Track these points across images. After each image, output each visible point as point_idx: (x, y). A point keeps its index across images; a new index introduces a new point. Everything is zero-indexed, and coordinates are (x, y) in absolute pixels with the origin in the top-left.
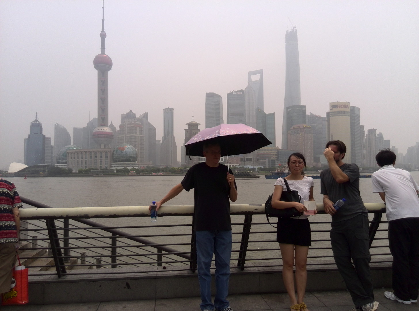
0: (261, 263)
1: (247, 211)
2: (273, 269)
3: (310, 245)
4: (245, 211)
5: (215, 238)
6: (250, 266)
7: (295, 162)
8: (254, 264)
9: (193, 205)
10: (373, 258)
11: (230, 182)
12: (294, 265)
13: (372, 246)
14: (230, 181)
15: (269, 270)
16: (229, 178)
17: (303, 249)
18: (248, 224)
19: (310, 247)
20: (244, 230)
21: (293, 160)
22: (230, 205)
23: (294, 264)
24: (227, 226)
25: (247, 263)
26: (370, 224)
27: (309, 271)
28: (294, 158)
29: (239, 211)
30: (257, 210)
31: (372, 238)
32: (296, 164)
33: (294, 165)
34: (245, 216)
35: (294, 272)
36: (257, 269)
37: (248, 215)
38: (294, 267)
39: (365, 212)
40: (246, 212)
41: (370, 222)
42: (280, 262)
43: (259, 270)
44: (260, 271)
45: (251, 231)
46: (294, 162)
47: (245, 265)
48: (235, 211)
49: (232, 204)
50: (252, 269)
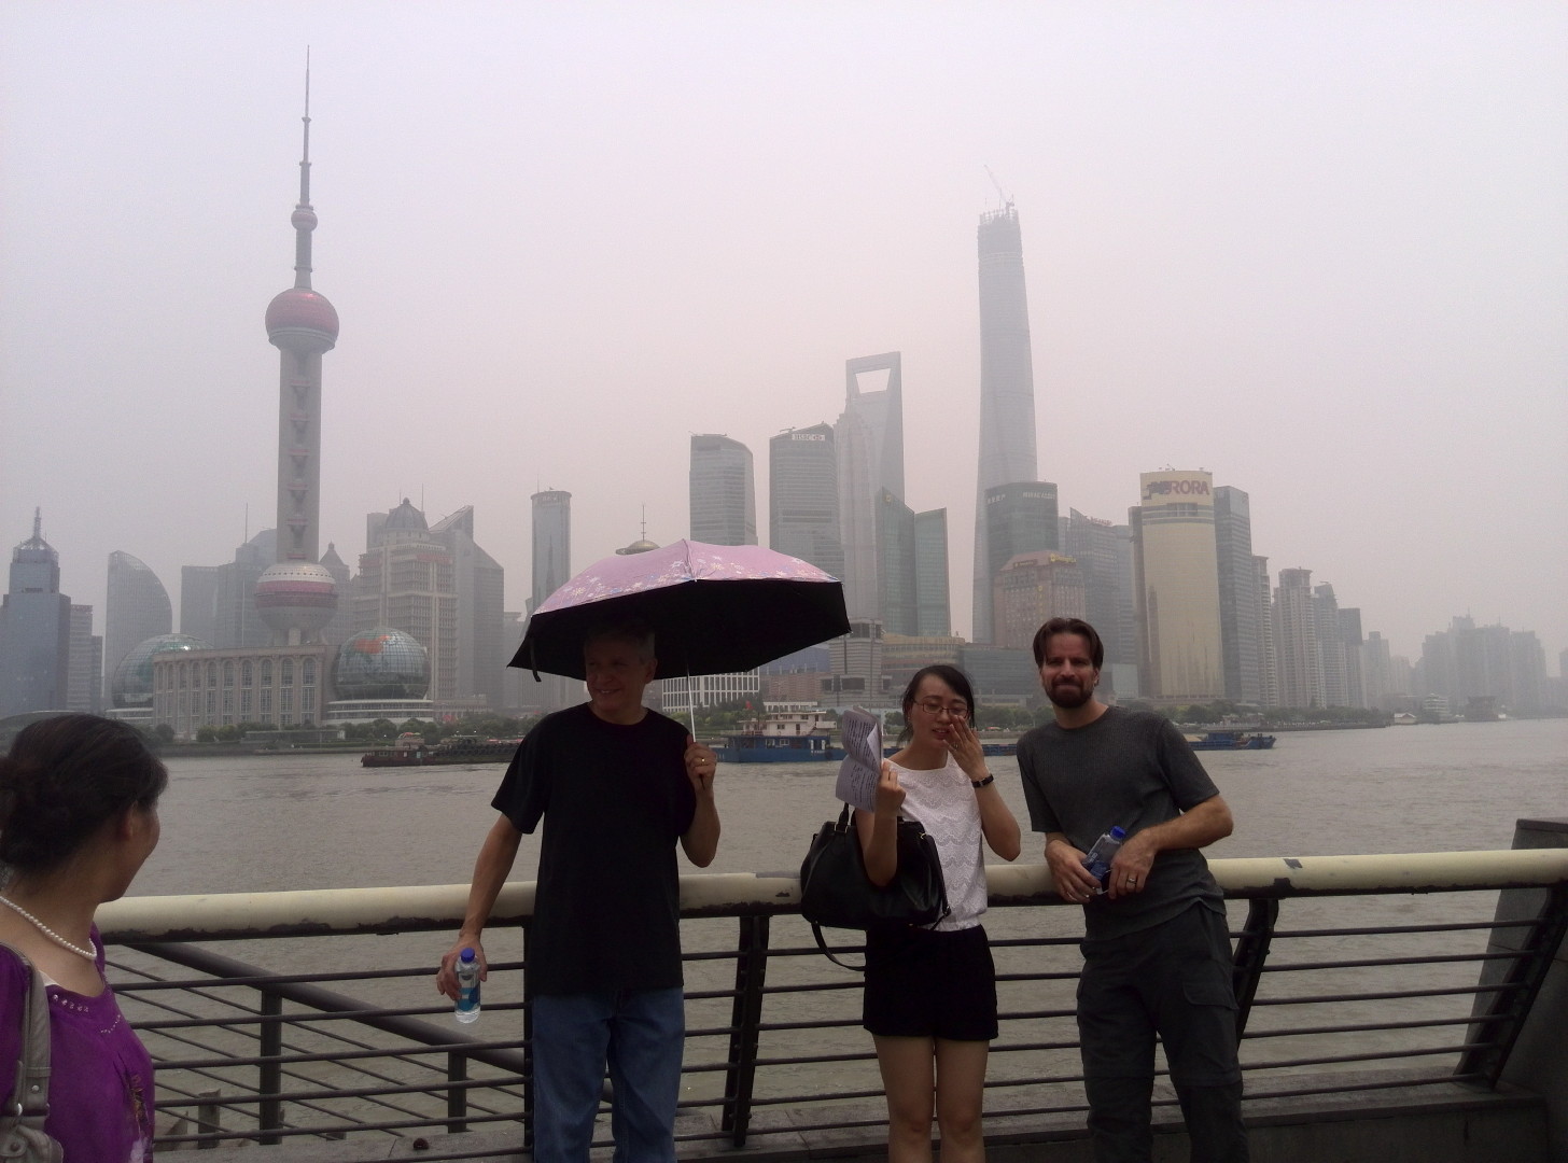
0: (824, 1109)
1: (749, 900)
2: (864, 1138)
3: (995, 1035)
4: (737, 900)
5: (612, 1024)
6: (774, 1125)
7: (936, 703)
8: (795, 1117)
10: (1253, 1082)
11: (701, 776)
12: (935, 1119)
13: (1247, 1030)
14: (701, 770)
15: (848, 1140)
16: (698, 760)
17: (964, 1053)
18: (752, 954)
19: (993, 1043)
20: (741, 980)
21: (931, 693)
22: (680, 876)
23: (935, 1116)
25: (759, 1117)
26: (1235, 943)
27: (992, 1142)
29: (716, 902)
30: (787, 895)
31: (1246, 999)
32: (941, 711)
34: (741, 921)
35: (936, 1146)
36: (800, 1140)
37: (754, 916)
38: (935, 1127)
39: (1213, 897)
40: (744, 904)
41: (1235, 935)
42: (879, 1109)
43: (806, 1144)
44: (812, 1148)
45: (768, 983)
46: (934, 702)
47: (752, 1126)
48: (697, 904)
50: (780, 1138)
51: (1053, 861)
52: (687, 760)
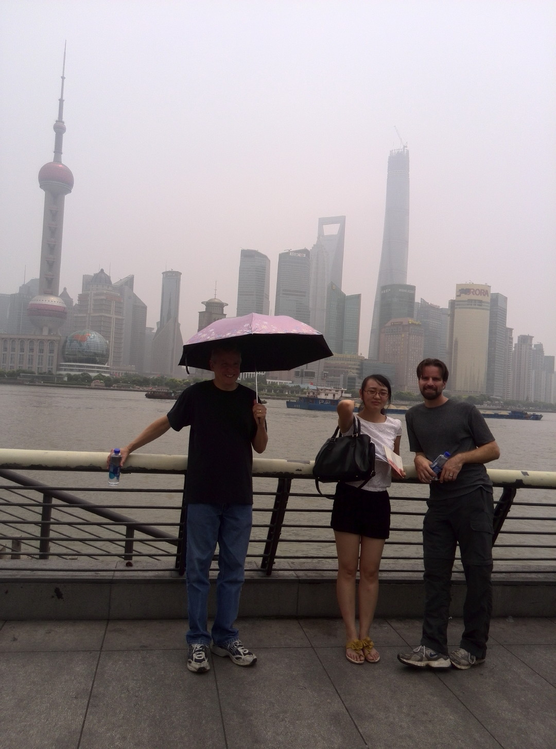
0: (304, 563)
1: (284, 471)
2: (323, 576)
3: (388, 538)
4: (278, 470)
5: (221, 518)
6: (283, 568)
7: (374, 391)
8: (292, 565)
9: (185, 456)
10: (498, 565)
11: (259, 418)
12: (358, 571)
13: (495, 544)
14: (258, 415)
15: (316, 576)
16: (258, 411)
17: (373, 543)
18: (283, 494)
19: (387, 540)
20: (276, 505)
21: (371, 386)
22: (254, 459)
23: (358, 569)
24: (245, 497)
25: (278, 563)
27: (382, 582)
28: (372, 383)
29: (269, 470)
30: (301, 470)
31: (497, 531)
32: (376, 394)
33: (371, 395)
34: (279, 480)
35: (357, 582)
36: (295, 575)
37: (285, 478)
38: (358, 574)
39: (487, 485)
40: (281, 473)
41: (496, 502)
42: (334, 564)
43: (298, 577)
44: (300, 578)
45: (288, 507)
46: (373, 390)
47: (274, 567)
48: (261, 471)
49: (257, 458)
50: (286, 573)
51: (417, 464)
52: (254, 410)
